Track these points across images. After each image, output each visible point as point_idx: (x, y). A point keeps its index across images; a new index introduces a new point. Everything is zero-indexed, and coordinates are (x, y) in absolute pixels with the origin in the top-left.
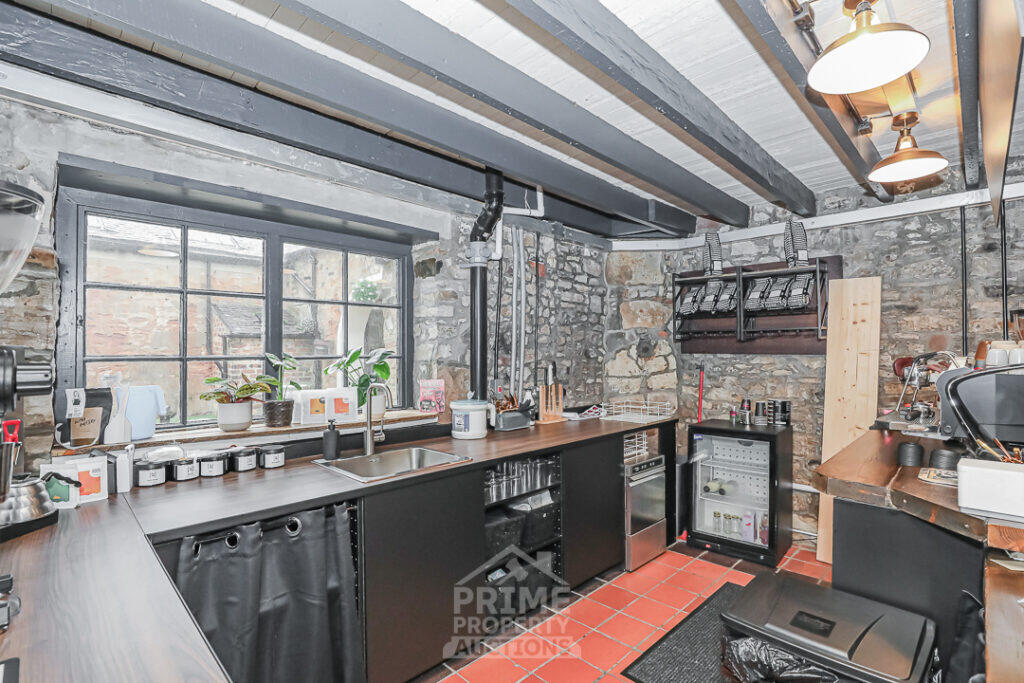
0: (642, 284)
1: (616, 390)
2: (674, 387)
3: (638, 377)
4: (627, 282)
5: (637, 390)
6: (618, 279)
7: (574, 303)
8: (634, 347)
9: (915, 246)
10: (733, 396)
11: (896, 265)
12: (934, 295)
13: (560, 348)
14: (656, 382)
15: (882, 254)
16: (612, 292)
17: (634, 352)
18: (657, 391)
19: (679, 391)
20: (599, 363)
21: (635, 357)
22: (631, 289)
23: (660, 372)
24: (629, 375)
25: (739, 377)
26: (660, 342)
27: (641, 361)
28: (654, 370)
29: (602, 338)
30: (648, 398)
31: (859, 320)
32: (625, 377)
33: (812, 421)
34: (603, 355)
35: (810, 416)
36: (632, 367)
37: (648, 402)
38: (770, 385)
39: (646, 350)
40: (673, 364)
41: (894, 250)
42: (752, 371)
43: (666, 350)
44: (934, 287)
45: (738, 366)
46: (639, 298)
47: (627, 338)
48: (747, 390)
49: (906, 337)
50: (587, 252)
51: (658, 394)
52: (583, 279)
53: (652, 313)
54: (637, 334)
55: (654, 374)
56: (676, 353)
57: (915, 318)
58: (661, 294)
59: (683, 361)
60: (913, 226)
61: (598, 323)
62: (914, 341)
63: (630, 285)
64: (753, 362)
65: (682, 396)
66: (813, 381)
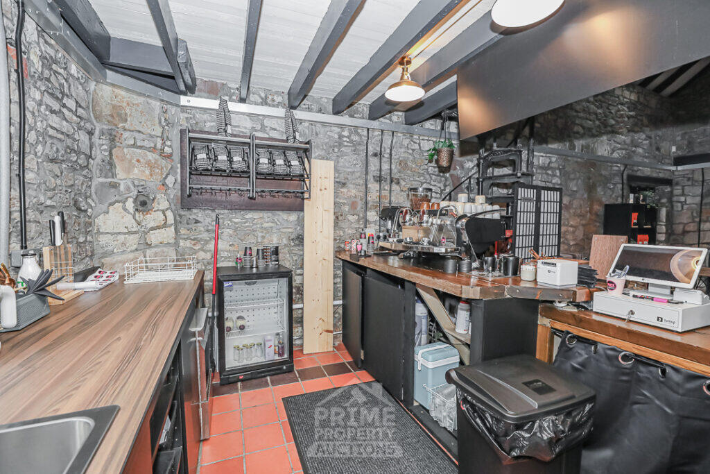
0: (139, 132)
1: (110, 248)
2: (172, 241)
3: (135, 233)
4: (121, 125)
5: (134, 247)
6: (110, 118)
7: (62, 133)
8: (130, 200)
9: (346, 146)
10: (230, 245)
11: (337, 156)
12: (354, 177)
13: (49, 194)
14: (154, 237)
15: (331, 147)
16: (102, 133)
17: (130, 205)
18: (156, 246)
19: (176, 244)
20: (90, 217)
21: (132, 210)
22: (126, 135)
23: (158, 227)
24: (126, 231)
25: (236, 230)
26: (158, 196)
27: (138, 216)
28: (153, 224)
29: (90, 187)
30: (147, 255)
31: (323, 189)
32: (120, 233)
33: (289, 259)
34: (91, 207)
35: (288, 256)
36: (129, 221)
37: (148, 259)
38: (260, 235)
39: (144, 204)
40: (171, 219)
41: (336, 146)
42: (247, 224)
43: (164, 204)
44: (354, 172)
45: (234, 220)
46: (134, 145)
47: (122, 188)
48: (242, 240)
49: (341, 201)
50: (74, 69)
51: (158, 250)
52: (71, 103)
53: (149, 164)
54: (135, 186)
55: (153, 229)
56: (173, 207)
57: (345, 190)
58: (159, 146)
59: (181, 216)
60: (346, 133)
61: (87, 167)
62: (344, 204)
63: (125, 130)
64: (247, 217)
65: (180, 249)
66: (290, 230)
